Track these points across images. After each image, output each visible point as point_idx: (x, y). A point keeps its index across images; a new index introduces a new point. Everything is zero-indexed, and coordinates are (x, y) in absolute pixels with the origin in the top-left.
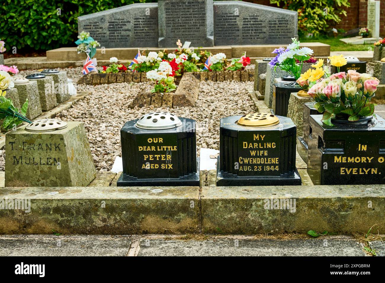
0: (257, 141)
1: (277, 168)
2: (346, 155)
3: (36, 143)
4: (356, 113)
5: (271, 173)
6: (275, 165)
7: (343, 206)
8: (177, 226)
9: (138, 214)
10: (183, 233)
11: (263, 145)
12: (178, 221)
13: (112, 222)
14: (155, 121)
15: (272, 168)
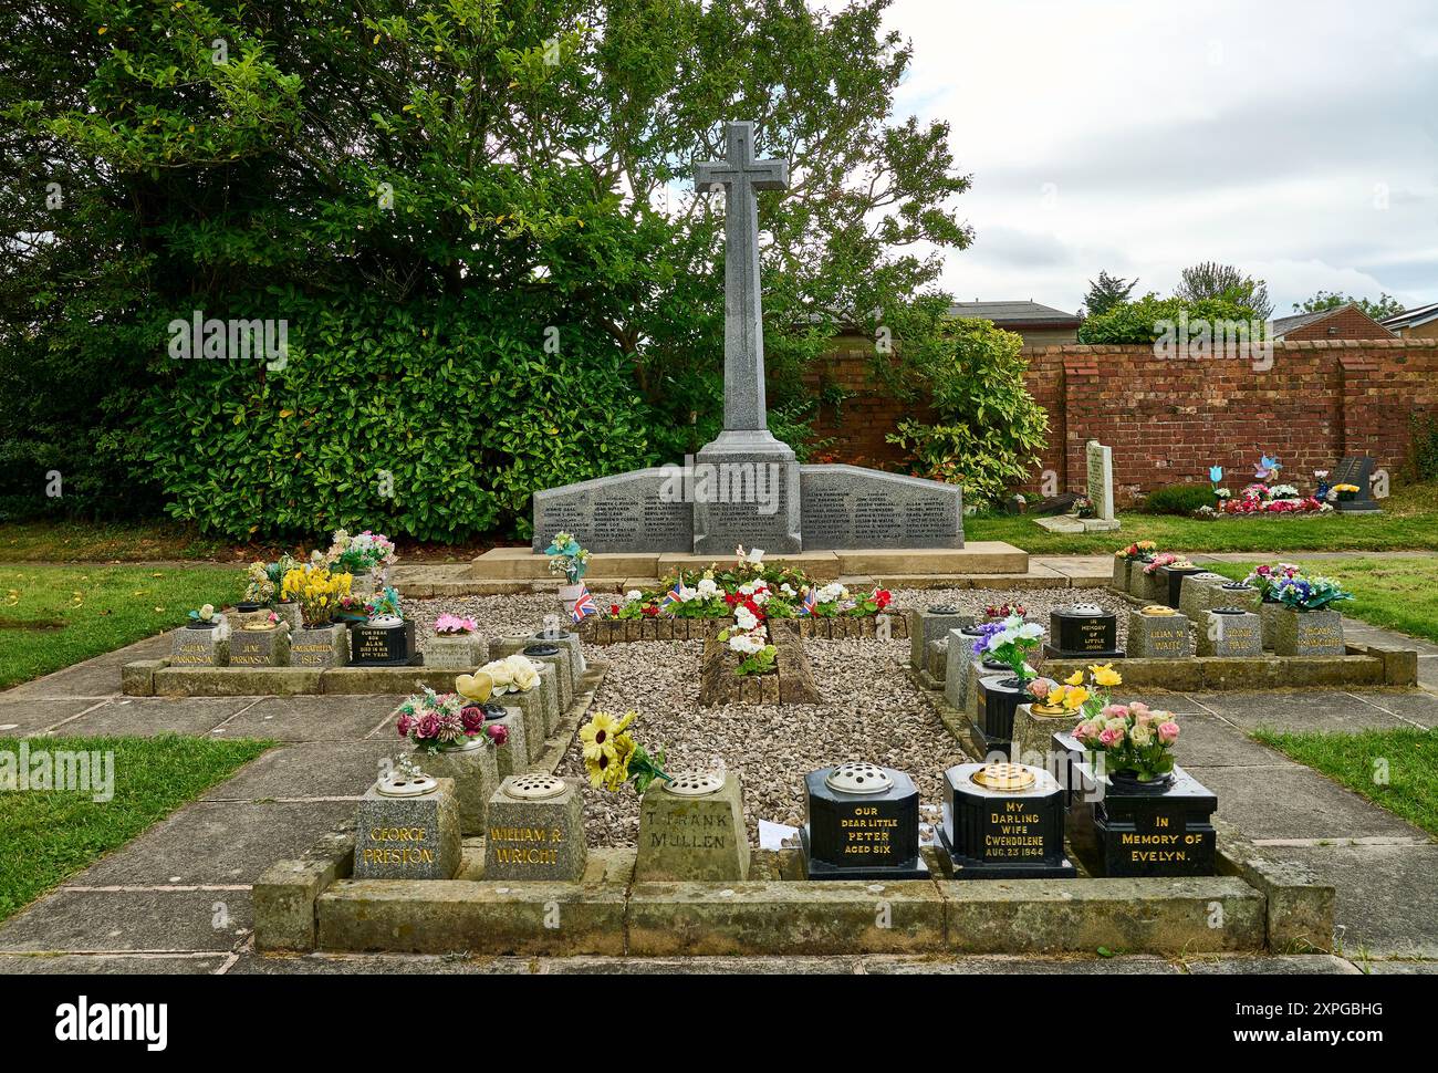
0: (1011, 813)
1: (1041, 852)
2: (1139, 833)
3: (689, 814)
4: (1147, 768)
5: (1032, 858)
6: (1037, 847)
7: (1144, 912)
8: (911, 941)
9: (855, 925)
10: (919, 951)
11: (1020, 819)
12: (913, 934)
13: (817, 936)
14: (860, 780)
15: (1034, 852)
